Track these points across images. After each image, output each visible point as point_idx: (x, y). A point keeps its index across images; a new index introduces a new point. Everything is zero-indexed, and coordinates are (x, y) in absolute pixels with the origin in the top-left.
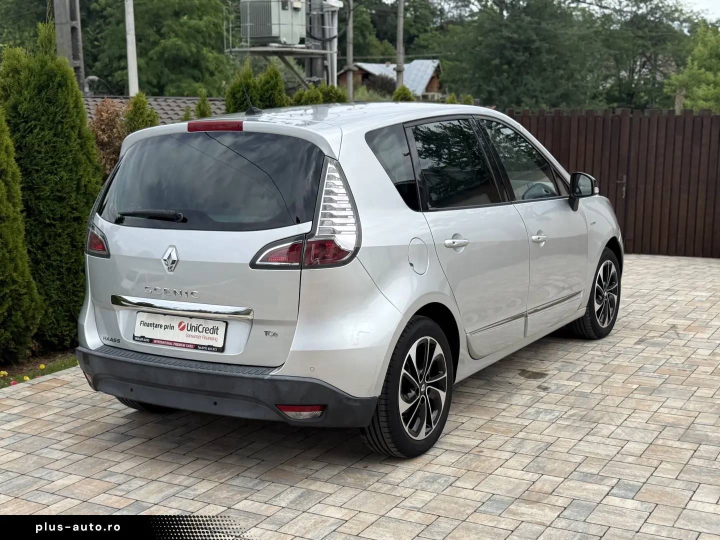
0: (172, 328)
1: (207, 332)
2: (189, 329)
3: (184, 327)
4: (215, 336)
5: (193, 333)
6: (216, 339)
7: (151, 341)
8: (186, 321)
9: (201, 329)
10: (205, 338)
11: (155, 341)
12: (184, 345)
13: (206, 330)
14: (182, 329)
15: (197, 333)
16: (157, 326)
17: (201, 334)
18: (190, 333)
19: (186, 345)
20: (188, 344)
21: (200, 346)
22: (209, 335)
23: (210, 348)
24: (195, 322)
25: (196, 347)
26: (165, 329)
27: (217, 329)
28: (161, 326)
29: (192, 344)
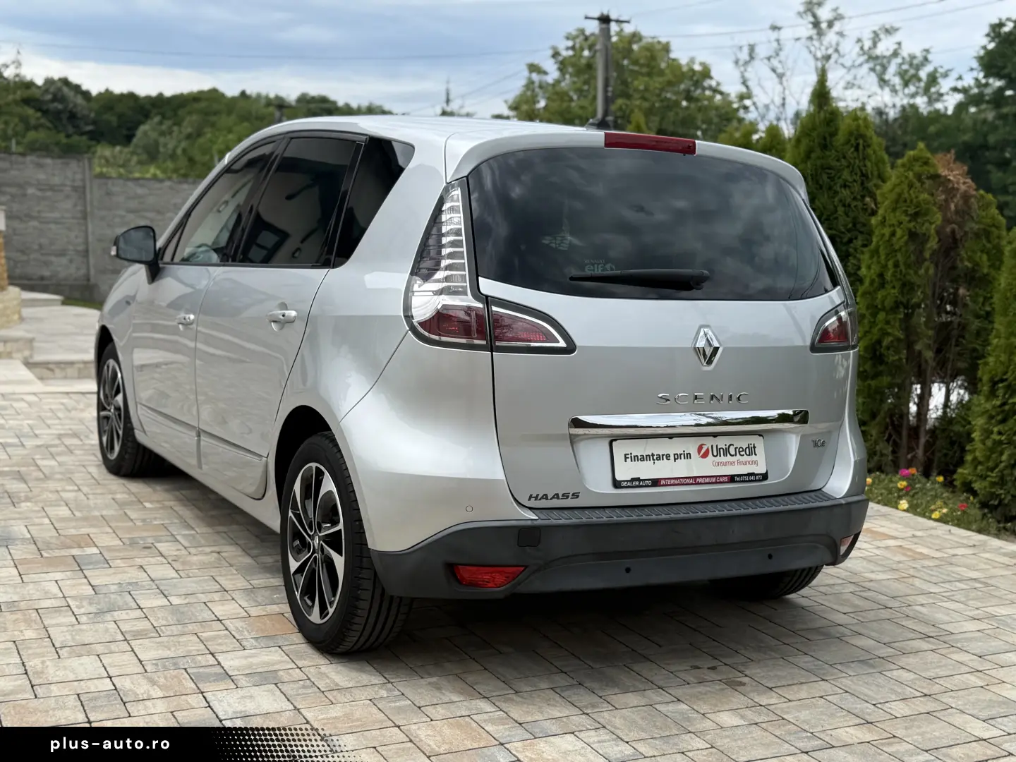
0: (688, 456)
1: (742, 453)
2: (715, 454)
3: (707, 451)
4: (753, 457)
5: (723, 459)
6: (755, 463)
7: (656, 483)
8: (709, 442)
9: (732, 450)
10: (740, 463)
11: (663, 482)
12: (714, 480)
13: (739, 451)
14: (705, 455)
15: (729, 458)
16: (659, 458)
17: (734, 459)
18: (718, 459)
19: (717, 479)
20: (720, 476)
21: (738, 476)
22: (746, 458)
23: (750, 477)
24: (722, 442)
25: (732, 479)
26: (675, 459)
27: (754, 447)
28: (668, 457)
29: (725, 476)
